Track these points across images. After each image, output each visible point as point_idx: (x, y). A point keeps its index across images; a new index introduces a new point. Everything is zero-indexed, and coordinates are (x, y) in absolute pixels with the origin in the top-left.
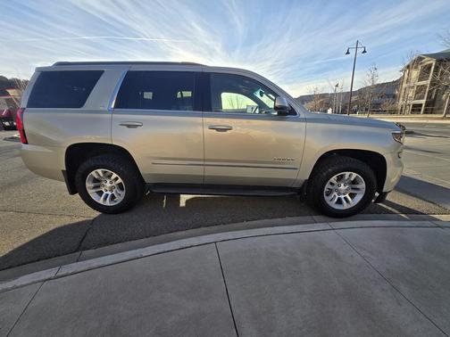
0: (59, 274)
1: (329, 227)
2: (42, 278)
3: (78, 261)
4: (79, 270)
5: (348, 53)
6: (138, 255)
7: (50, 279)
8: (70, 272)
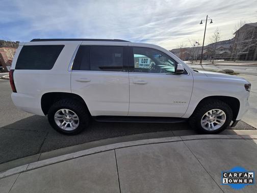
0: (28, 169)
1: (180, 139)
2: (19, 171)
3: (38, 160)
4: (39, 166)
5: (201, 23)
6: (71, 157)
7: (23, 172)
8: (34, 167)
